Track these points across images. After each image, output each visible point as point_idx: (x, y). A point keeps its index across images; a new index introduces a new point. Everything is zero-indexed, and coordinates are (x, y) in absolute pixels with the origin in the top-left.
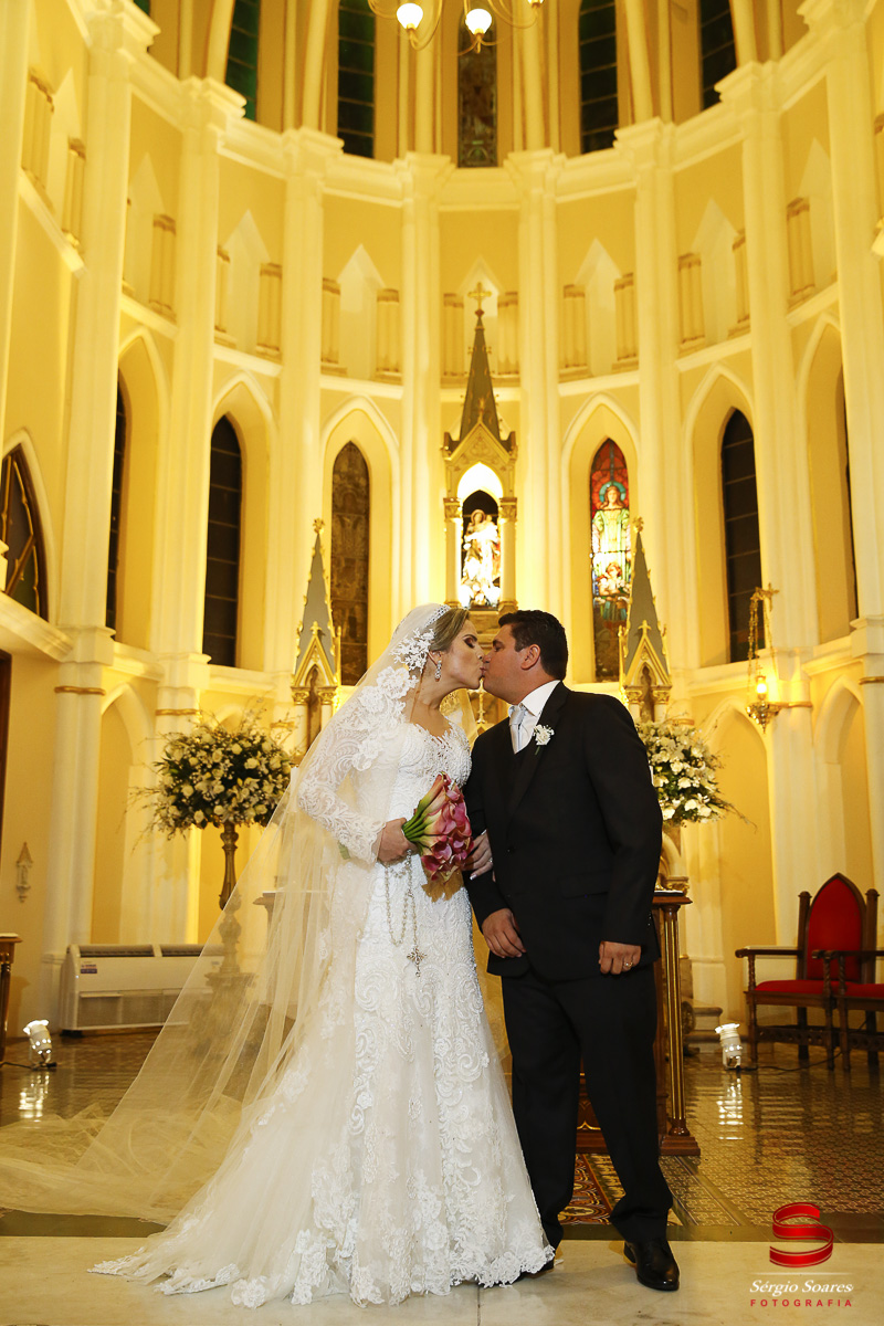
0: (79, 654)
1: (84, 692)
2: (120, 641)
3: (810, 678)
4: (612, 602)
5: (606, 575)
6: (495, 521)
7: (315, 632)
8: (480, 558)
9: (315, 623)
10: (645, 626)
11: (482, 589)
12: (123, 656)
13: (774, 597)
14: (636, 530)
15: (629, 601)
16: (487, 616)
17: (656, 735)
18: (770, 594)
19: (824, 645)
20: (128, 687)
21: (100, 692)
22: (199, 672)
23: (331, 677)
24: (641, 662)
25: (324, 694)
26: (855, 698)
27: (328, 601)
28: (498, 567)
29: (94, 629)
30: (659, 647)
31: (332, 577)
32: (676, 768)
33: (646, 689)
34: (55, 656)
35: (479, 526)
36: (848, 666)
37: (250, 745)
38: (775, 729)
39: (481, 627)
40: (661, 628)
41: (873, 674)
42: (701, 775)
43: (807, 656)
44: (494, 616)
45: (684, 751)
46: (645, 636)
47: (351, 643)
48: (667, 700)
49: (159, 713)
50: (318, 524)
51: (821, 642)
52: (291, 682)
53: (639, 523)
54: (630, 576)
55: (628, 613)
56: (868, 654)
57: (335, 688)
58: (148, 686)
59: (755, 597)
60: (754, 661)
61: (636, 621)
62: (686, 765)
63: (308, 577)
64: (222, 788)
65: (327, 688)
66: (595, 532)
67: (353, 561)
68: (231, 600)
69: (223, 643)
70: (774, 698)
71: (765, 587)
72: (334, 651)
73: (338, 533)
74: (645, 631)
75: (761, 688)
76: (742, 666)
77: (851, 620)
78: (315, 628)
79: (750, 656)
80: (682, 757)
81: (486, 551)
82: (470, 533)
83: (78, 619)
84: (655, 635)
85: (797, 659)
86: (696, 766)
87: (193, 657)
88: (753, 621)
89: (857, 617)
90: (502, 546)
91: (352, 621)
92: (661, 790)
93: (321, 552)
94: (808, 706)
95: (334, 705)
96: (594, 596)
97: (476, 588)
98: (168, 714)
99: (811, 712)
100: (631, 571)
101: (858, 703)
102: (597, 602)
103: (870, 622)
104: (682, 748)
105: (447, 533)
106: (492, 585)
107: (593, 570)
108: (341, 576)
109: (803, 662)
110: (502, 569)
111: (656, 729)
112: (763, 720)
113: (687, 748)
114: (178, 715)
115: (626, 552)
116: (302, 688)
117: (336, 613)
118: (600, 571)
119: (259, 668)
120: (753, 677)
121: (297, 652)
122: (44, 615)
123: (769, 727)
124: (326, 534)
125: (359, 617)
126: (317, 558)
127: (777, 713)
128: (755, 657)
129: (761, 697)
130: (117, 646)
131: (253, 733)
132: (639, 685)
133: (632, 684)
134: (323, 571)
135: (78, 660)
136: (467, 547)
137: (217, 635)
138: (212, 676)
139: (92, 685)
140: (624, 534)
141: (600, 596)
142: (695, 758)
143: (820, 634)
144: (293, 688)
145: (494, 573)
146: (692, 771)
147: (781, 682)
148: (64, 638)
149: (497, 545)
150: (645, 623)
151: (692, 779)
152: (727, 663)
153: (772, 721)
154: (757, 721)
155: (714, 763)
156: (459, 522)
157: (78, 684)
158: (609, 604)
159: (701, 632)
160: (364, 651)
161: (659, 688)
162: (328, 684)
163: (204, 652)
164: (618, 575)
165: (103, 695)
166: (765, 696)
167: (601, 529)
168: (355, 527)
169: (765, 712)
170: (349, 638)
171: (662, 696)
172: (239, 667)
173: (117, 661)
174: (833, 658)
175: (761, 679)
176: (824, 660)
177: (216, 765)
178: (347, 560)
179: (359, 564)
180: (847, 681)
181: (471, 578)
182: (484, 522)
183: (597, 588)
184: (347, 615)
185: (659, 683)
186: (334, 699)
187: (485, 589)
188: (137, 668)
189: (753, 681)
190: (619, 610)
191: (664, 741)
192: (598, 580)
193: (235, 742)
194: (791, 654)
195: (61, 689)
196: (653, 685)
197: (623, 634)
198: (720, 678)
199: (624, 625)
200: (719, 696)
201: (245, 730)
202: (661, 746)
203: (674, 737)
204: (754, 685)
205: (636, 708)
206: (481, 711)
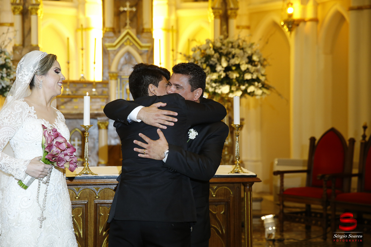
3: (318, 4)
17: (232, 47)
25: (32, 8)
32: (243, 67)
33: (224, 10)
38: (296, 34)
41: (356, 5)
42: (258, 71)
45: (248, 57)
48: (236, 16)
57: (39, 5)
62: (250, 66)
65: (34, 5)
70: (297, 16)
75: (289, 10)
80: (247, 60)
86: (256, 66)
92: (234, 80)
94: (315, 20)
95: (39, 15)
99: (317, 24)
101: (345, 20)
104: (247, 55)
111: (232, 43)
112: (290, 29)
113: (250, 55)
116: (18, 4)
123: (293, 33)
127: (298, 25)
129: (290, 16)
132: (220, 7)
133: (216, 6)
142: (254, 61)
144: (12, 4)
146: (252, 69)
147: (302, 6)
151: (252, 74)
153: (295, 30)
154: (287, 29)
155: (265, 63)
161: (231, 9)
162: (34, 2)
166: (292, 15)
169: (292, 24)
171: (233, 14)
175: (290, 5)
185: (232, 6)
186: (39, 12)
189: (285, 6)
191: (237, 51)
196: (228, 8)
202: (235, 54)
203: (242, 49)
204: (286, 9)
205: (218, 21)
206: (128, 21)
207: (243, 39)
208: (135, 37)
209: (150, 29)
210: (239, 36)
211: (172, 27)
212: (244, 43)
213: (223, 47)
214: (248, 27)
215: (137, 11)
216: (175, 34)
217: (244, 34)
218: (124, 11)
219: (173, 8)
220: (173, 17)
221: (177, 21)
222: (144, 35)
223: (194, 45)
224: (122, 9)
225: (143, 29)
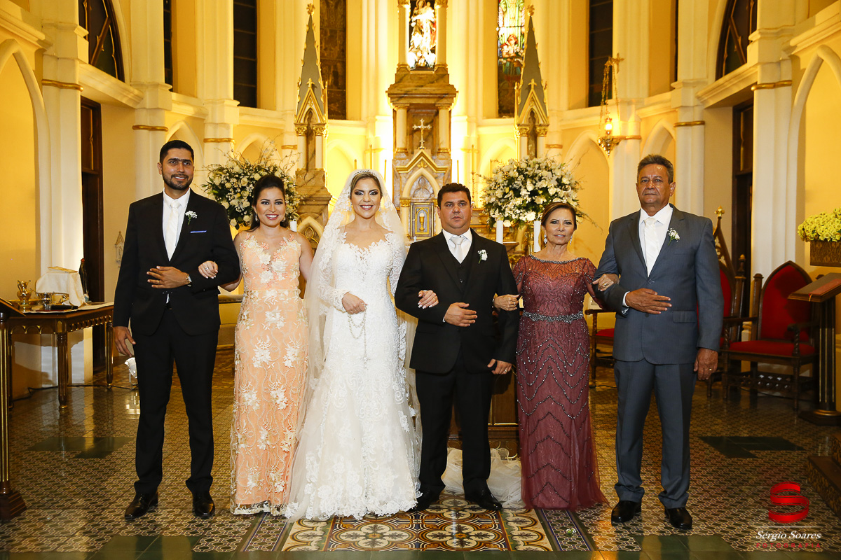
0: (148, 103)
1: (153, 129)
2: (177, 92)
3: (641, 119)
4: (510, 62)
5: (507, 43)
6: (432, 6)
7: (310, 86)
8: (422, 33)
9: (310, 79)
10: (533, 83)
11: (424, 55)
12: (179, 103)
13: (620, 63)
14: (529, 14)
15: (522, 62)
16: (427, 74)
17: (539, 168)
18: (618, 61)
19: (651, 98)
20: (183, 123)
21: (164, 129)
22: (233, 112)
23: (321, 117)
24: (530, 108)
25: (317, 129)
26: (669, 133)
27: (318, 63)
28: (434, 39)
29: (157, 85)
30: (541, 97)
31: (321, 43)
32: (552, 191)
33: (532, 127)
34: (131, 105)
35: (422, 10)
36: (667, 113)
37: (266, 173)
38: (616, 154)
39: (421, 82)
40: (543, 85)
41: (683, 120)
42: (568, 196)
43: (640, 104)
44: (432, 75)
45: (557, 180)
46: (532, 90)
47: (335, 89)
48: (546, 134)
49: (206, 140)
50: (311, 8)
51: (650, 95)
52: (294, 120)
53: (531, 9)
54: (523, 44)
55: (522, 73)
56: (682, 107)
57: (324, 124)
58: (198, 122)
59: (608, 64)
60: (604, 106)
61: (527, 80)
62: (558, 190)
63: (304, 46)
64: (248, 204)
65: (319, 124)
66: (501, 12)
67: (335, 32)
68: (252, 60)
69: (247, 92)
70: (616, 133)
71: (615, 56)
72: (324, 99)
73: (324, 11)
74: (533, 87)
75: (608, 127)
76: (596, 109)
77: (671, 82)
78: (310, 83)
79: (602, 103)
80: (556, 183)
81: (426, 27)
82: (416, 15)
83: (146, 77)
84: (540, 89)
85: (633, 107)
86: (566, 190)
87: (227, 102)
88: (605, 80)
89: (676, 80)
90: (437, 24)
91: (336, 74)
92: (541, 206)
93: (313, 28)
94: (638, 138)
95: (324, 136)
96: (499, 58)
97: (419, 54)
98: (212, 141)
99: (640, 142)
100: (525, 40)
101: (672, 137)
102: (501, 62)
103: (685, 84)
104: (556, 178)
105: (400, 14)
106: (430, 52)
107: (498, 39)
108: (327, 43)
109: (637, 109)
110: (437, 41)
111: (539, 164)
112: (608, 148)
113: (560, 177)
114: (219, 142)
115: (521, 26)
116: (302, 125)
117: (324, 68)
118: (503, 40)
119: (273, 108)
120: (604, 118)
121: (298, 100)
122: (121, 78)
123: (612, 152)
124: (316, 15)
125: (340, 71)
126: (310, 33)
127: (618, 144)
128: (605, 104)
129: (608, 133)
130: (174, 94)
131: (269, 165)
132: (528, 123)
133: (523, 123)
134: (315, 42)
135: (148, 107)
136: (413, 25)
137: (243, 85)
138: (241, 114)
139: (158, 124)
140: (520, 14)
141: (502, 58)
142: (565, 185)
143: (650, 89)
144: (296, 124)
145: (431, 44)
146: (562, 193)
147: (622, 122)
148: (136, 92)
149: (433, 24)
150: (533, 81)
151: (562, 199)
152: (586, 107)
153: (614, 149)
154: (605, 149)
155: (577, 186)
156: (408, 7)
157: (148, 124)
158: (508, 64)
159: (570, 86)
160: (344, 95)
161: (540, 125)
162: (319, 122)
163: (235, 99)
164: (516, 43)
165: (167, 131)
166: (610, 131)
167: (504, 11)
168: (336, 7)
169: (610, 143)
170: (334, 86)
171: (542, 131)
172: (259, 108)
173: (174, 106)
174: (658, 107)
175: (608, 120)
176: (651, 108)
177: (243, 189)
178: (331, 31)
179: (339, 34)
180: (665, 123)
181: (416, 47)
182: (425, 7)
183: (501, 52)
184: (332, 70)
185: (541, 122)
186: (324, 132)
187: (425, 55)
188: (189, 111)
189: (603, 122)
190: (516, 68)
191: (545, 173)
192: (502, 46)
193: (256, 172)
194: (629, 103)
195: (137, 127)
196: (536, 124)
197: (518, 88)
198: (581, 118)
199: (519, 82)
200: (580, 129)
201: (262, 163)
202: (542, 176)
203: (551, 171)
204: (604, 125)
205: (525, 139)
206: (422, 141)
207: (552, 159)
208: (430, 158)
209: (447, 150)
210: (546, 156)
211: (473, 146)
212: (553, 164)
213: (528, 169)
214: (560, 147)
215: (432, 129)
216: (475, 155)
217: (553, 153)
218: (418, 130)
219: (475, 125)
220: (474, 136)
221: (479, 139)
222: (440, 156)
223: (497, 166)
224: (415, 127)
225: (439, 149)
